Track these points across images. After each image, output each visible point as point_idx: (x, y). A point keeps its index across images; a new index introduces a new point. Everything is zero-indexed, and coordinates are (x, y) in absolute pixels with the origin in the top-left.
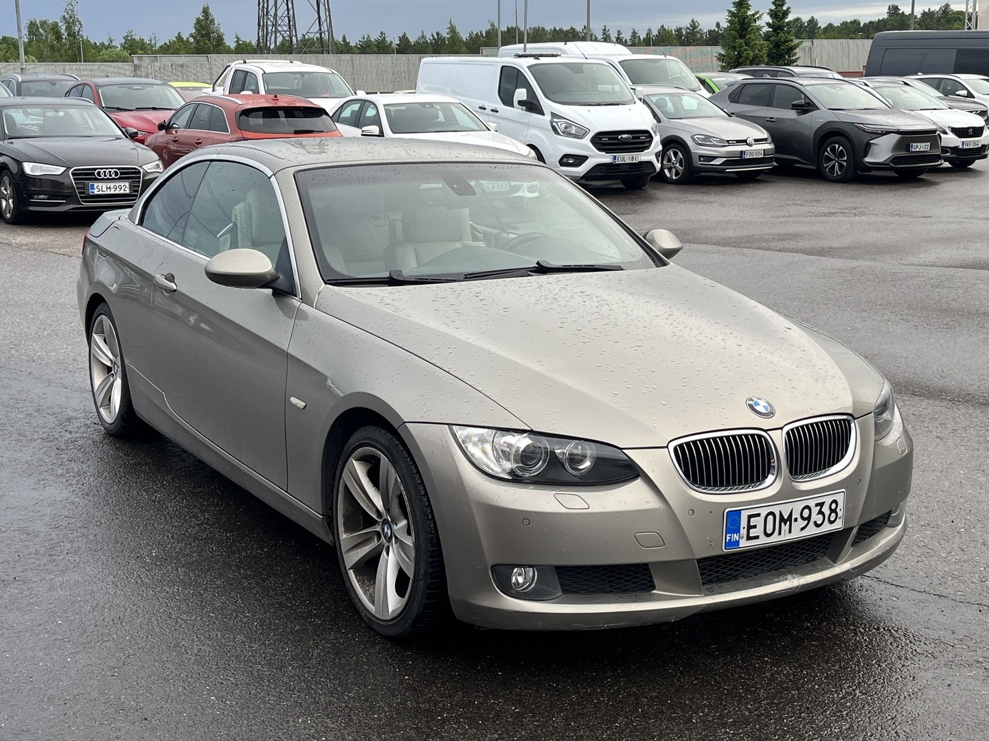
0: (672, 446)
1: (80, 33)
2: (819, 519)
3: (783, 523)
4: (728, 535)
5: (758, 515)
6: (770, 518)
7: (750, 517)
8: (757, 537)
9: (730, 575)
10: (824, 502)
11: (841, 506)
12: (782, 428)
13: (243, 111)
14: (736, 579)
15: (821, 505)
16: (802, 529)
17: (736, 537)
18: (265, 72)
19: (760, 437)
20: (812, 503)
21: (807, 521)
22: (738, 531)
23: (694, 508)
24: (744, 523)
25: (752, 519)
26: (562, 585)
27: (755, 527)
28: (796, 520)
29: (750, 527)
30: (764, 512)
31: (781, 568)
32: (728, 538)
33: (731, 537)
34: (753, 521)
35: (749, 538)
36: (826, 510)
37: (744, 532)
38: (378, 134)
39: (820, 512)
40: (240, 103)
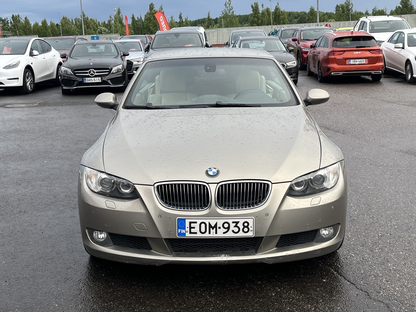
0: (156, 185)
1: (352, 9)
2: (236, 230)
3: (211, 229)
4: (179, 230)
5: (196, 223)
6: (203, 225)
7: (190, 223)
8: (196, 233)
9: (192, 249)
10: (239, 222)
11: (251, 224)
12: (218, 183)
13: (335, 39)
14: (195, 252)
15: (237, 223)
16: (224, 233)
17: (183, 231)
18: (371, 22)
19: (204, 186)
20: (230, 221)
21: (227, 230)
22: (184, 228)
23: (161, 215)
24: (187, 225)
25: (192, 224)
26: (113, 241)
27: (194, 228)
28: (220, 228)
29: (191, 228)
30: (199, 222)
31: (224, 251)
32: (179, 231)
33: (181, 231)
34: (192, 225)
35: (191, 233)
36: (240, 225)
37: (188, 229)
38: (402, 47)
39: (236, 226)
40: (335, 35)
